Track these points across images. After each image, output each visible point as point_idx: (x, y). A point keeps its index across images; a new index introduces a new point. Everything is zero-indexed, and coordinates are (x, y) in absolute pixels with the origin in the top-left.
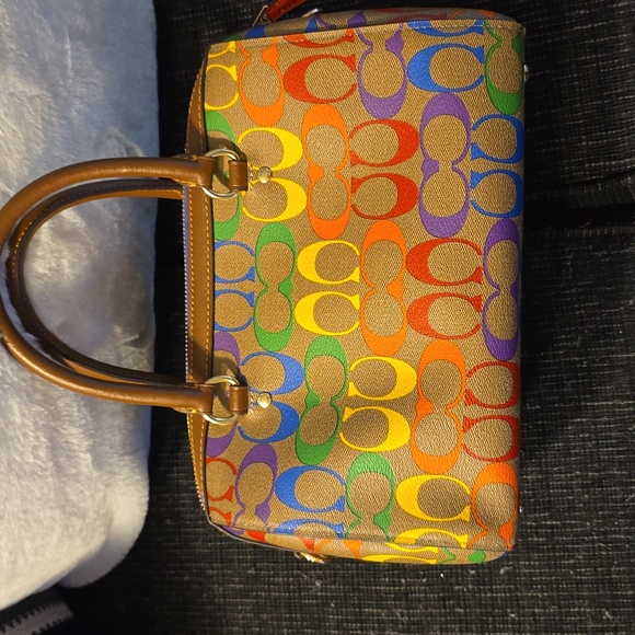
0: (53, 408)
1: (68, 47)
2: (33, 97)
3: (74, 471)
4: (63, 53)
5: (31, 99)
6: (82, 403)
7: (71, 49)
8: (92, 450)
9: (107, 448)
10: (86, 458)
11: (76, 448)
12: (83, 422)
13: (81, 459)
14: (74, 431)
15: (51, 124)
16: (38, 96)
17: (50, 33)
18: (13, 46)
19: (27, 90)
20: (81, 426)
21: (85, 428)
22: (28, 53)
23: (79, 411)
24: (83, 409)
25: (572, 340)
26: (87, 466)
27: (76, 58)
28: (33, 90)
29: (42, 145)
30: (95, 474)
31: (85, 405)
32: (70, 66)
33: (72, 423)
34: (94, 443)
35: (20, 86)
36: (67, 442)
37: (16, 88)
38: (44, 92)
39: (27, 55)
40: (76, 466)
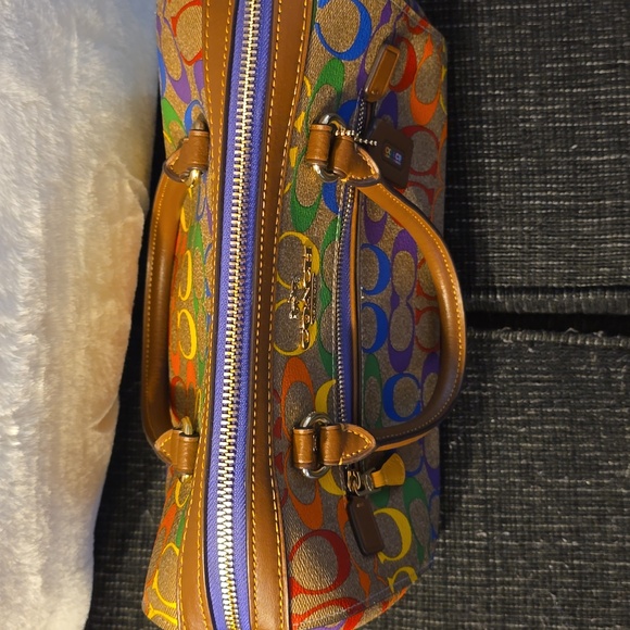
0: (9, 522)
1: (75, 44)
2: (29, 102)
3: (19, 600)
4: (68, 51)
5: (26, 106)
6: (43, 511)
7: (78, 48)
8: (44, 571)
9: (60, 566)
10: (36, 581)
11: (27, 569)
12: (40, 535)
13: (31, 583)
14: (29, 548)
15: (47, 141)
16: (34, 102)
17: (56, 24)
18: (11, 33)
19: (23, 93)
20: (37, 542)
21: (41, 542)
22: (28, 44)
23: (37, 521)
24: (43, 519)
25: (620, 468)
26: (35, 593)
27: (83, 60)
28: (30, 95)
29: (35, 167)
30: (43, 600)
31: (46, 514)
32: (75, 69)
33: (28, 538)
34: (48, 560)
35: (15, 87)
36: (19, 564)
37: (8, 89)
38: (43, 99)
39: (27, 48)
40: (23, 593)
